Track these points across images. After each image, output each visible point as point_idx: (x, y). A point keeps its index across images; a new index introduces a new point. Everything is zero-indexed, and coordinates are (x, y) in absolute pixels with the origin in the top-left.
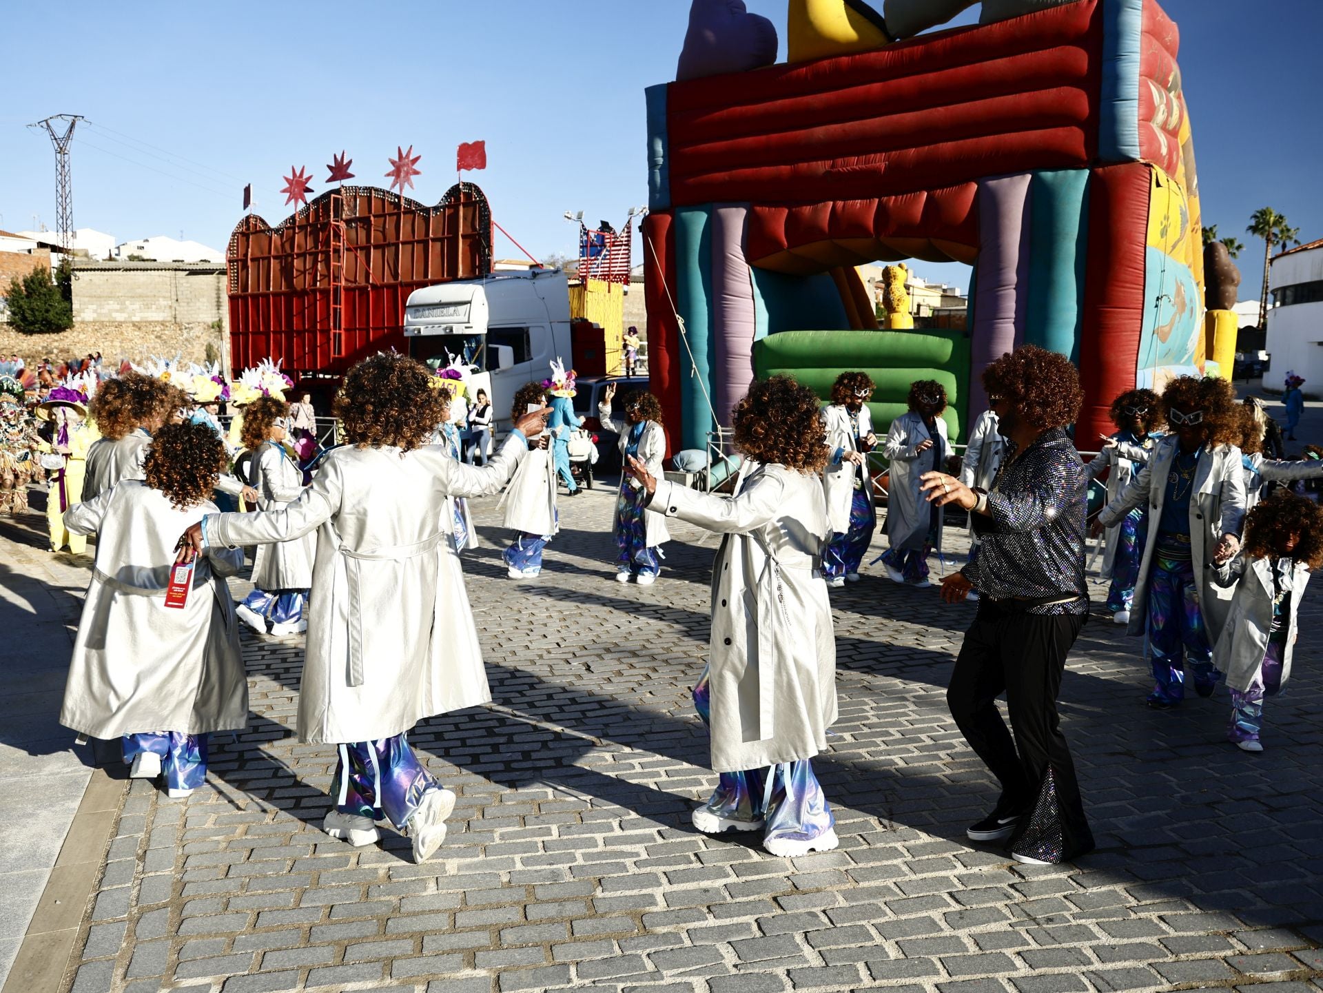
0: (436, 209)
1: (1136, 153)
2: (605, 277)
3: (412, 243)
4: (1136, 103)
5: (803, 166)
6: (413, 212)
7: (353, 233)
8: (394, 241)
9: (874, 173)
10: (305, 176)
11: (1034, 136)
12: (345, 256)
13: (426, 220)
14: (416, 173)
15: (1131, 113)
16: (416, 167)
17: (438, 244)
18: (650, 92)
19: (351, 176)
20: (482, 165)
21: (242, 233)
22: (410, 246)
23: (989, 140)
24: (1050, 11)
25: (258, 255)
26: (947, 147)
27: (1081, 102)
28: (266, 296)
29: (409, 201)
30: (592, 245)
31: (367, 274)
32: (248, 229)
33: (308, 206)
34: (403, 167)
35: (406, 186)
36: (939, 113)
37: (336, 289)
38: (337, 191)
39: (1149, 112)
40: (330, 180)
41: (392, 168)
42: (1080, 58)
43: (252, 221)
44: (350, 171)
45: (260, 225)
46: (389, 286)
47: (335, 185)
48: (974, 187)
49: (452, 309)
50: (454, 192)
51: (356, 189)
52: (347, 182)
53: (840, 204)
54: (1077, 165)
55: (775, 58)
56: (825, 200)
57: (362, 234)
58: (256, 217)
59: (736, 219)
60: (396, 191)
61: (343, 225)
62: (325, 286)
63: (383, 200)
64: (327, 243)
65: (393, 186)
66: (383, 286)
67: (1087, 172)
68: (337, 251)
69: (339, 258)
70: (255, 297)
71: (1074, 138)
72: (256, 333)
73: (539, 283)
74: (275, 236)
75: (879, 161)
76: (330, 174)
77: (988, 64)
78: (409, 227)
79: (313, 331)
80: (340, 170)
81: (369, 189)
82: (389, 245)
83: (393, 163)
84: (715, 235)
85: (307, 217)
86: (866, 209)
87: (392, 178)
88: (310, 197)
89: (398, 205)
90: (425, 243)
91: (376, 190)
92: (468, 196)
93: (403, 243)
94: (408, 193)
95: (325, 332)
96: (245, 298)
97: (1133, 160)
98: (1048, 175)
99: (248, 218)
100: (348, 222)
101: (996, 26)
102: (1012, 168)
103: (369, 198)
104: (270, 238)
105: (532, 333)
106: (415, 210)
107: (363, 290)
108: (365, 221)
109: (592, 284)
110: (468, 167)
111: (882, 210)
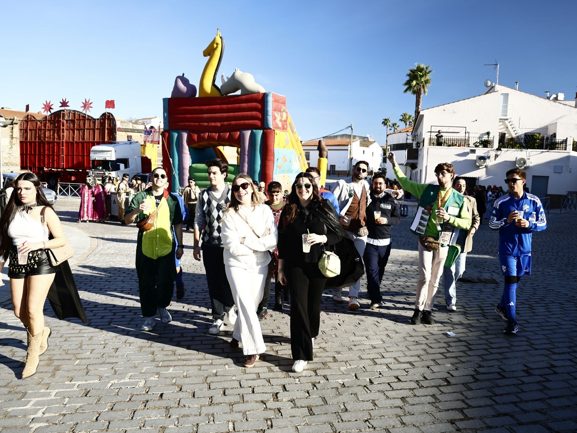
0: (98, 119)
1: (271, 127)
2: (152, 142)
3: (89, 129)
4: (271, 117)
5: (201, 124)
6: (90, 120)
7: (68, 124)
8: (83, 128)
9: (218, 126)
10: (51, 104)
11: (251, 122)
12: (65, 131)
13: (94, 123)
14: (91, 107)
15: (270, 119)
16: (91, 105)
17: (98, 131)
18: (164, 99)
19: (68, 106)
20: (113, 107)
21: (25, 121)
22: (89, 130)
23: (242, 122)
24: (254, 95)
25: (32, 128)
26: (233, 122)
27: (260, 115)
28: (35, 143)
29: (89, 116)
30: (148, 132)
31: (73, 138)
32: (28, 119)
33: (52, 114)
34: (86, 105)
35: (88, 111)
36: (232, 114)
37: (63, 142)
38: (63, 111)
39: (275, 119)
40: (61, 107)
41: (83, 105)
42: (259, 106)
43: (30, 117)
44: (68, 104)
45: (32, 118)
46: (81, 142)
47: (63, 108)
48: (239, 133)
49: (106, 153)
50: (104, 115)
51: (70, 110)
52: (67, 108)
53: (210, 134)
54: (260, 129)
55: (196, 95)
56: (206, 132)
57: (72, 125)
58: (31, 116)
59: (185, 135)
60: (84, 112)
61: (65, 121)
62: (58, 141)
63: (79, 115)
64: (59, 127)
65: (83, 111)
66: (79, 142)
67: (262, 131)
68: (63, 130)
69: (63, 132)
70: (30, 143)
71: (258, 123)
72: (31, 154)
73: (132, 145)
74: (38, 123)
75: (219, 124)
76: (61, 105)
77: (242, 105)
78: (88, 124)
79: (53, 155)
80: (64, 104)
81: (75, 111)
82: (81, 129)
83: (83, 103)
84: (180, 138)
85: (51, 118)
86: (216, 135)
87: (83, 108)
88: (52, 111)
89: (85, 117)
90: (94, 130)
91: (77, 112)
92: (109, 116)
93: (87, 129)
94: (88, 113)
95: (58, 156)
96: (26, 143)
97: (271, 129)
98: (254, 131)
99: (28, 116)
100: (67, 121)
101: (243, 96)
102: (247, 129)
103: (75, 114)
104: (37, 123)
105: (129, 160)
106: (90, 119)
107: (72, 143)
108: (73, 121)
109: (148, 144)
110: (109, 108)
111: (219, 136)
